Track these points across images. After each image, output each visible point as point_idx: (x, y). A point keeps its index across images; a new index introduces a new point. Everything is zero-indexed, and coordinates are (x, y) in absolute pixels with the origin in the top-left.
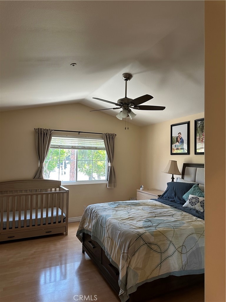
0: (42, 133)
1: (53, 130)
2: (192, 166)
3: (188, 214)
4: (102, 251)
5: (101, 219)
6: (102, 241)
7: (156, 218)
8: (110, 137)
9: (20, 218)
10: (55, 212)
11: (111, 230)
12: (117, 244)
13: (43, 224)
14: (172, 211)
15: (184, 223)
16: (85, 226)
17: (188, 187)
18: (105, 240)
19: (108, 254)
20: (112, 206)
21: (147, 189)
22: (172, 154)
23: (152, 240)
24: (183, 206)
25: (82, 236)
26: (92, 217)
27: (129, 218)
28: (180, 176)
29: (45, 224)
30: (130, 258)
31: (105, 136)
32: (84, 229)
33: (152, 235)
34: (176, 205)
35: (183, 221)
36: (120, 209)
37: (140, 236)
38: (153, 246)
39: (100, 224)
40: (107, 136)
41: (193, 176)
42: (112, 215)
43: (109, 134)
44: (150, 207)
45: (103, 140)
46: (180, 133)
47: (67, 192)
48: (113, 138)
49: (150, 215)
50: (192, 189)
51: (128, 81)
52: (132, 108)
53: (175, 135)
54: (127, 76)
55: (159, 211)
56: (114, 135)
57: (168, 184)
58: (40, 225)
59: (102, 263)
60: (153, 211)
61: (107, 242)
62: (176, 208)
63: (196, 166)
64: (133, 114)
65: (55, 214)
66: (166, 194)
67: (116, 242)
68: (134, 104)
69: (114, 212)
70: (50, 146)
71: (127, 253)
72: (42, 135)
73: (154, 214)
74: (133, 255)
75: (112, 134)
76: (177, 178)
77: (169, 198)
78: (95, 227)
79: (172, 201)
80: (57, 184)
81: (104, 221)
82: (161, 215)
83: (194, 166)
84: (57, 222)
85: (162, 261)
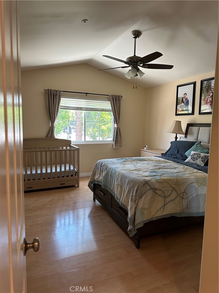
0: (52, 94)
1: (62, 91)
2: (196, 126)
3: (190, 167)
4: (112, 197)
5: (111, 170)
6: (112, 188)
7: (160, 170)
8: (116, 99)
9: (36, 171)
10: (67, 167)
11: (121, 178)
12: (126, 190)
13: (58, 177)
14: (174, 165)
15: (186, 174)
16: (96, 178)
17: (190, 145)
18: (114, 188)
19: (117, 199)
20: (120, 161)
21: (150, 148)
22: (177, 115)
23: (157, 186)
24: (185, 161)
25: (93, 186)
26: (103, 169)
27: (136, 170)
28: (184, 136)
29: (59, 177)
30: (137, 200)
31: (111, 98)
32: (95, 181)
33: (157, 182)
34: (178, 161)
35: (185, 172)
36: (128, 163)
37: (147, 182)
38: (157, 191)
39: (110, 175)
40: (113, 98)
41: (195, 135)
42: (120, 168)
43: (115, 96)
44: (154, 162)
45: (110, 102)
46: (186, 94)
47: (78, 150)
48: (119, 100)
49: (154, 168)
50: (195, 146)
51: (137, 38)
52: (141, 66)
53: (180, 95)
54: (137, 34)
55: (163, 165)
56: (120, 97)
57: (171, 143)
58: (55, 178)
59: (111, 207)
60: (157, 165)
61: (117, 189)
62: (178, 163)
63: (199, 126)
64: (142, 73)
65: (67, 168)
66: (169, 152)
67: (125, 188)
68: (143, 62)
69: (122, 166)
70: (60, 107)
71: (136, 196)
72: (52, 96)
73: (158, 167)
74: (140, 198)
75: (118, 96)
76: (181, 137)
77: (171, 155)
78: (105, 178)
79: (174, 158)
80: (67, 143)
81: (114, 172)
82: (164, 167)
83: (198, 126)
84: (70, 176)
85: (165, 204)
